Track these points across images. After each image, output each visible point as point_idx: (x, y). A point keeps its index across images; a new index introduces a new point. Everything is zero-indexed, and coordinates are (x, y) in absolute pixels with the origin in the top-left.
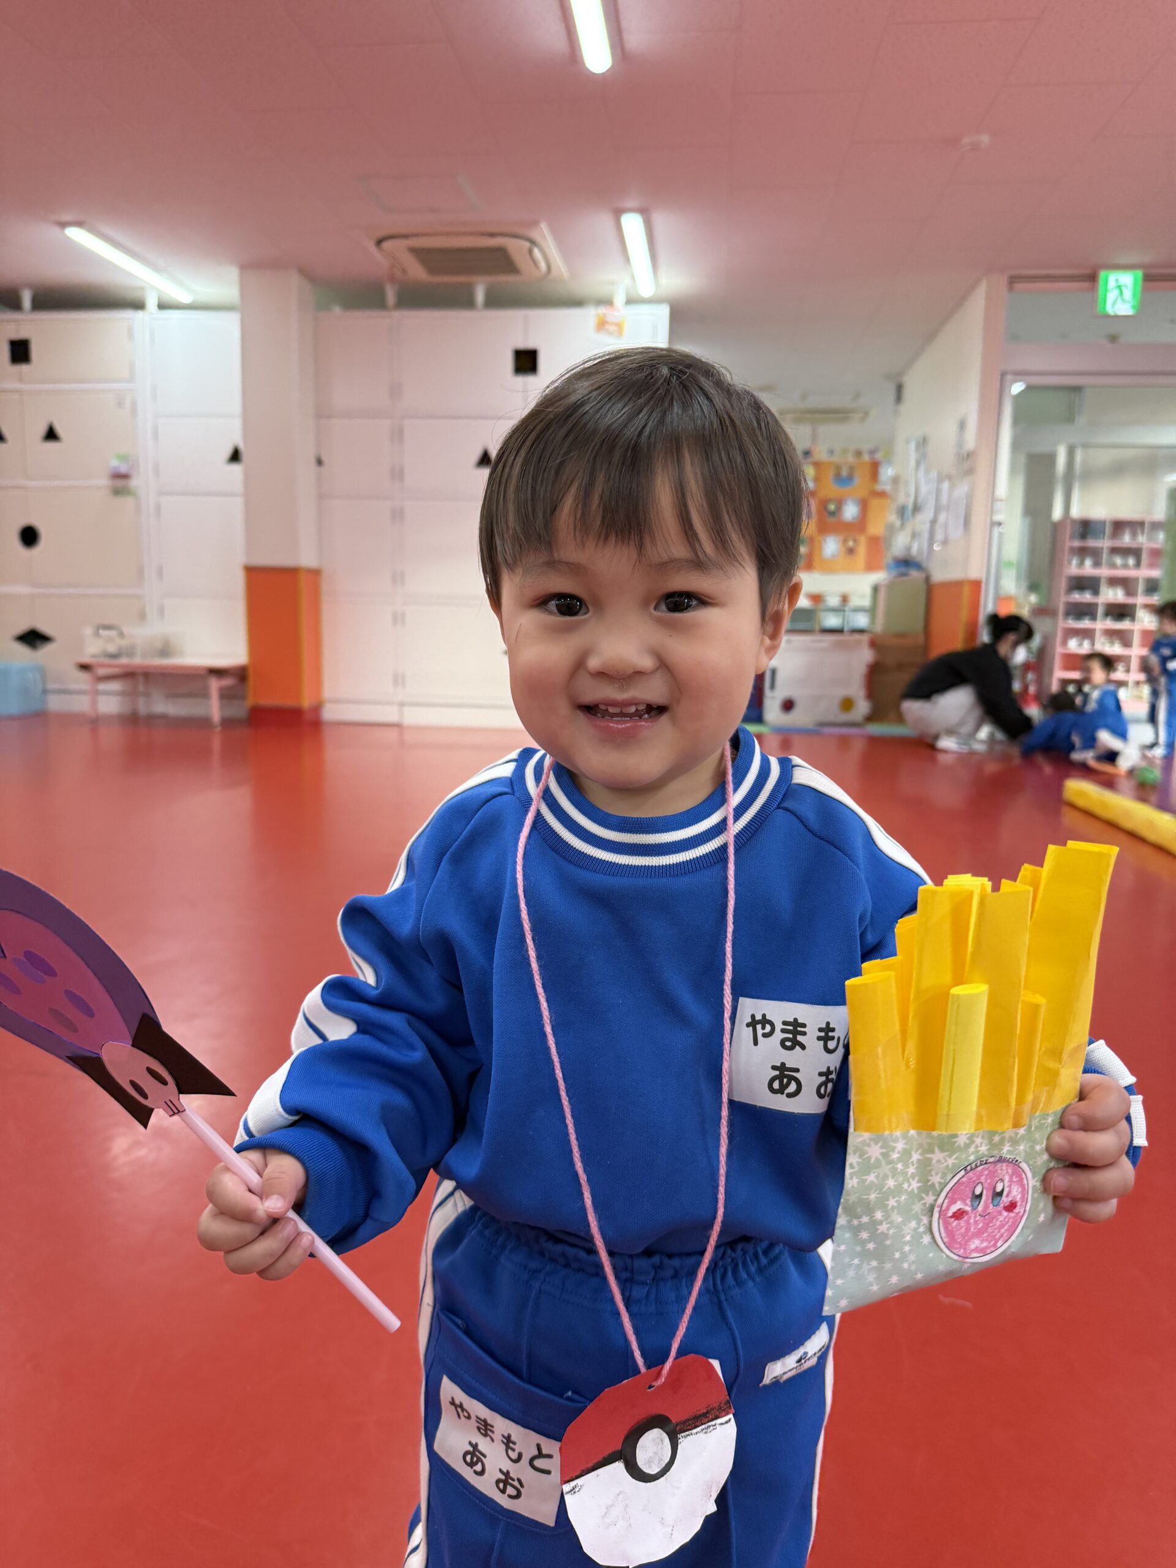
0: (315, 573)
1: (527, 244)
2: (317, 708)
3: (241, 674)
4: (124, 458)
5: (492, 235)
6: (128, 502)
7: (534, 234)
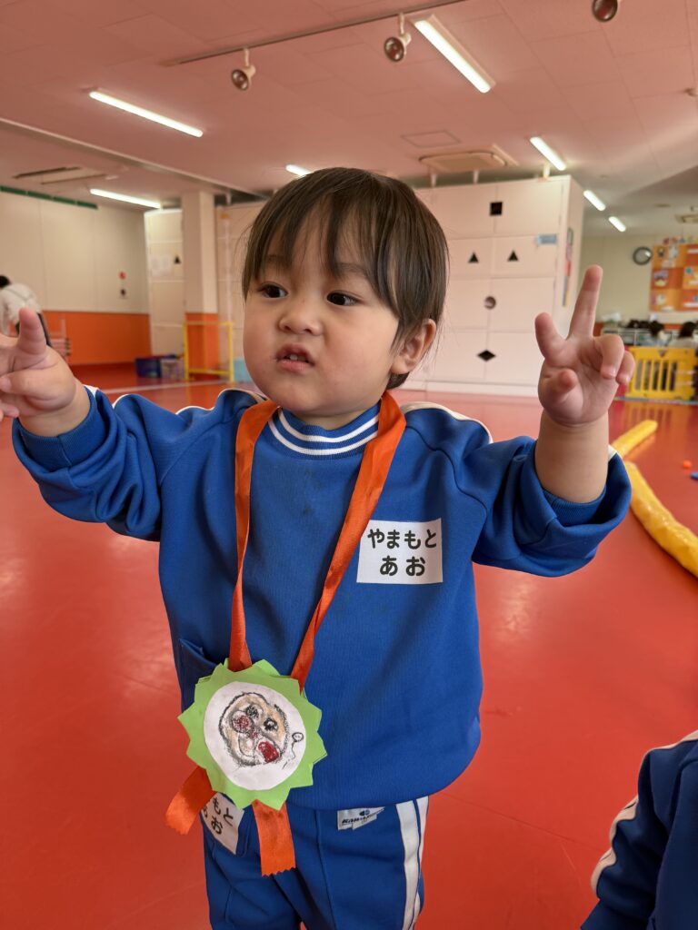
1: (489, 155)
5: (471, 152)
7: (492, 150)
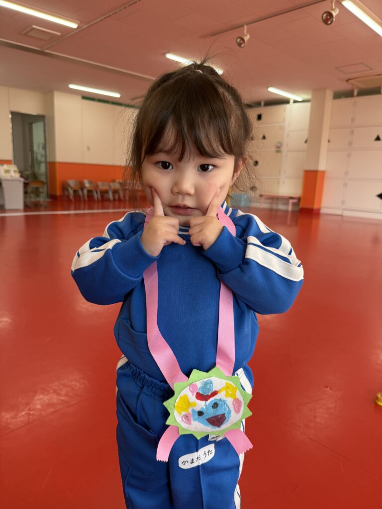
0: (323, 172)
2: (319, 210)
3: (299, 199)
4: (279, 143)
6: (279, 154)
